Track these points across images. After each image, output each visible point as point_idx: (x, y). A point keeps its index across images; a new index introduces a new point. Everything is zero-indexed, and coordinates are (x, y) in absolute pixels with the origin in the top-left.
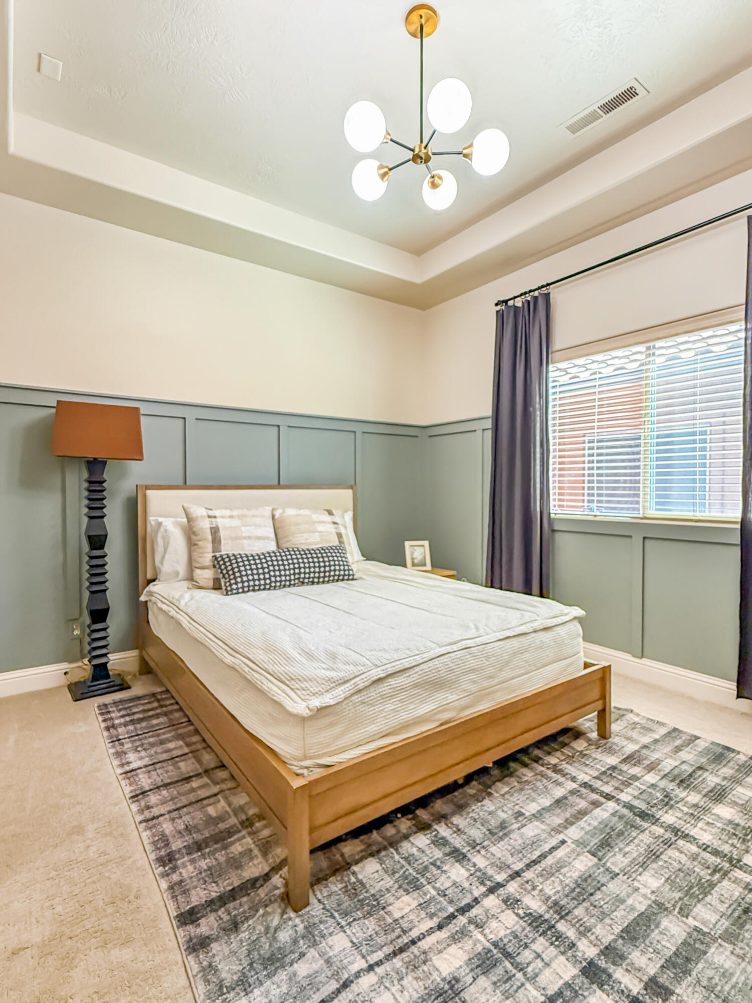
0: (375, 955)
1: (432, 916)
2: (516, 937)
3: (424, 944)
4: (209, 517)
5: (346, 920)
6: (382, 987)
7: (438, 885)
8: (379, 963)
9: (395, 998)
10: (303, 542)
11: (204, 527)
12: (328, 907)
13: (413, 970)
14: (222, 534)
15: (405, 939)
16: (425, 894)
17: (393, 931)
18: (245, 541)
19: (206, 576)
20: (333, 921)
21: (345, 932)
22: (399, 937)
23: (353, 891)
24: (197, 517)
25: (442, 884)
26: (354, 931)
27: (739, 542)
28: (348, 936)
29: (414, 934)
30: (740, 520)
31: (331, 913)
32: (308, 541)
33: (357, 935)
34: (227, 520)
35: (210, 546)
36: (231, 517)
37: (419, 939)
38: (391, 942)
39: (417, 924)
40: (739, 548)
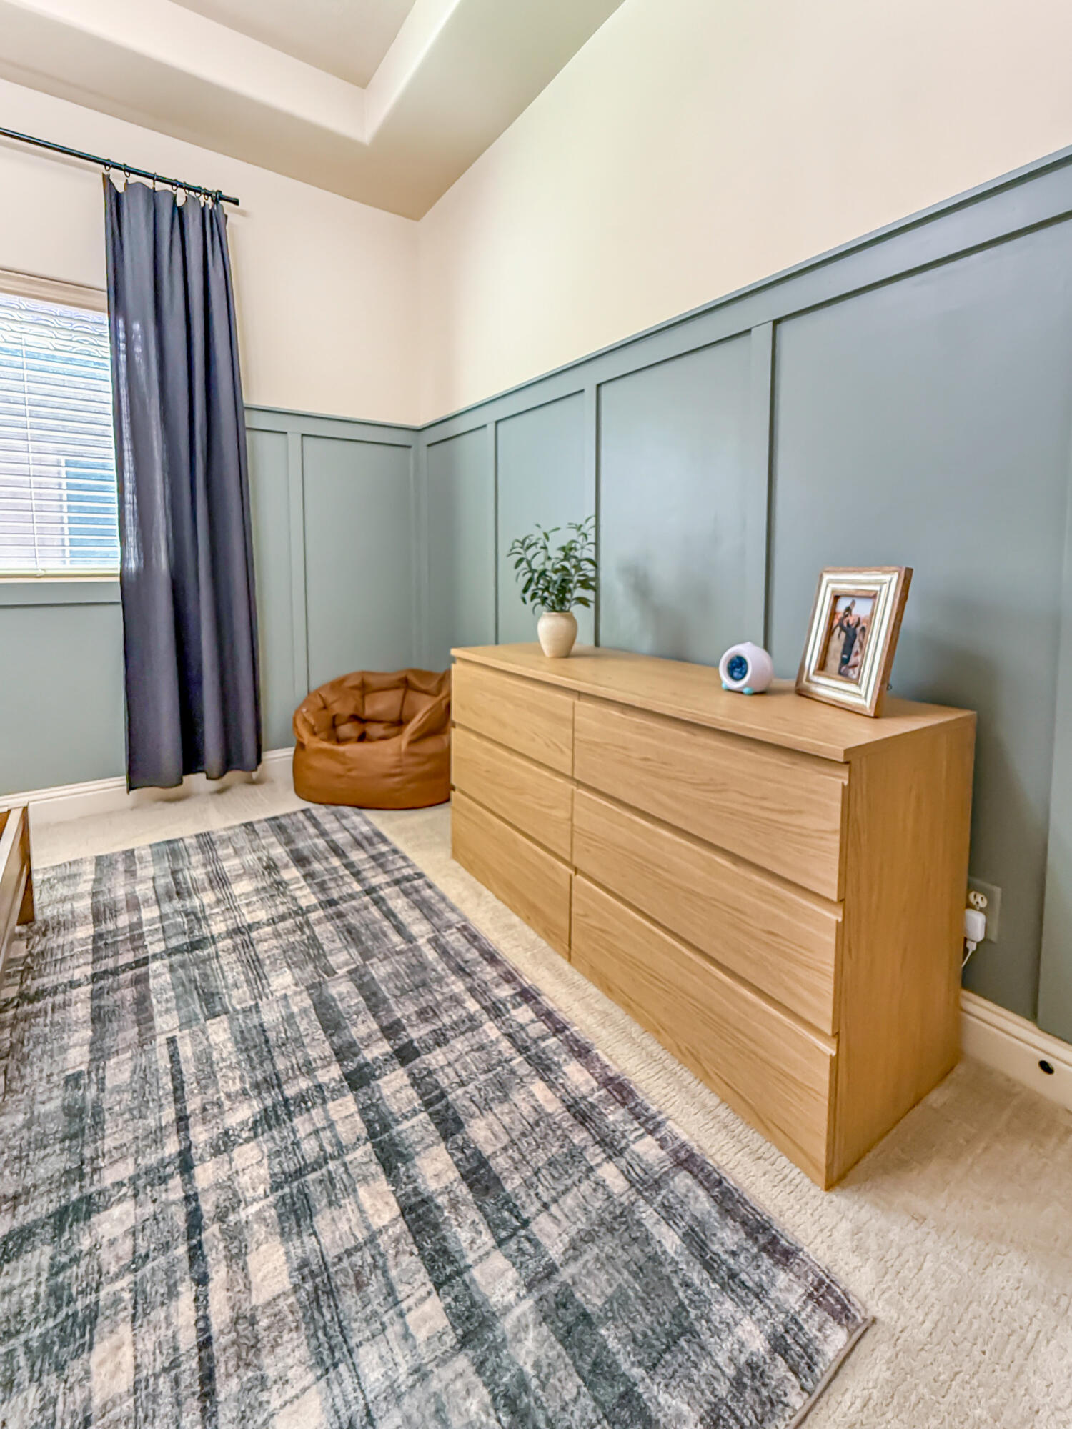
1: (172, 1294)
2: (278, 1153)
3: (219, 1320)
7: (114, 1270)
9: (291, 1401)
13: (258, 1352)
15: (190, 1365)
16: (117, 1303)
17: (156, 1396)
22: (176, 1383)
25: (118, 1259)
27: (119, 599)
37: (206, 1329)
38: (179, 1403)
39: (170, 1332)
40: (120, 607)
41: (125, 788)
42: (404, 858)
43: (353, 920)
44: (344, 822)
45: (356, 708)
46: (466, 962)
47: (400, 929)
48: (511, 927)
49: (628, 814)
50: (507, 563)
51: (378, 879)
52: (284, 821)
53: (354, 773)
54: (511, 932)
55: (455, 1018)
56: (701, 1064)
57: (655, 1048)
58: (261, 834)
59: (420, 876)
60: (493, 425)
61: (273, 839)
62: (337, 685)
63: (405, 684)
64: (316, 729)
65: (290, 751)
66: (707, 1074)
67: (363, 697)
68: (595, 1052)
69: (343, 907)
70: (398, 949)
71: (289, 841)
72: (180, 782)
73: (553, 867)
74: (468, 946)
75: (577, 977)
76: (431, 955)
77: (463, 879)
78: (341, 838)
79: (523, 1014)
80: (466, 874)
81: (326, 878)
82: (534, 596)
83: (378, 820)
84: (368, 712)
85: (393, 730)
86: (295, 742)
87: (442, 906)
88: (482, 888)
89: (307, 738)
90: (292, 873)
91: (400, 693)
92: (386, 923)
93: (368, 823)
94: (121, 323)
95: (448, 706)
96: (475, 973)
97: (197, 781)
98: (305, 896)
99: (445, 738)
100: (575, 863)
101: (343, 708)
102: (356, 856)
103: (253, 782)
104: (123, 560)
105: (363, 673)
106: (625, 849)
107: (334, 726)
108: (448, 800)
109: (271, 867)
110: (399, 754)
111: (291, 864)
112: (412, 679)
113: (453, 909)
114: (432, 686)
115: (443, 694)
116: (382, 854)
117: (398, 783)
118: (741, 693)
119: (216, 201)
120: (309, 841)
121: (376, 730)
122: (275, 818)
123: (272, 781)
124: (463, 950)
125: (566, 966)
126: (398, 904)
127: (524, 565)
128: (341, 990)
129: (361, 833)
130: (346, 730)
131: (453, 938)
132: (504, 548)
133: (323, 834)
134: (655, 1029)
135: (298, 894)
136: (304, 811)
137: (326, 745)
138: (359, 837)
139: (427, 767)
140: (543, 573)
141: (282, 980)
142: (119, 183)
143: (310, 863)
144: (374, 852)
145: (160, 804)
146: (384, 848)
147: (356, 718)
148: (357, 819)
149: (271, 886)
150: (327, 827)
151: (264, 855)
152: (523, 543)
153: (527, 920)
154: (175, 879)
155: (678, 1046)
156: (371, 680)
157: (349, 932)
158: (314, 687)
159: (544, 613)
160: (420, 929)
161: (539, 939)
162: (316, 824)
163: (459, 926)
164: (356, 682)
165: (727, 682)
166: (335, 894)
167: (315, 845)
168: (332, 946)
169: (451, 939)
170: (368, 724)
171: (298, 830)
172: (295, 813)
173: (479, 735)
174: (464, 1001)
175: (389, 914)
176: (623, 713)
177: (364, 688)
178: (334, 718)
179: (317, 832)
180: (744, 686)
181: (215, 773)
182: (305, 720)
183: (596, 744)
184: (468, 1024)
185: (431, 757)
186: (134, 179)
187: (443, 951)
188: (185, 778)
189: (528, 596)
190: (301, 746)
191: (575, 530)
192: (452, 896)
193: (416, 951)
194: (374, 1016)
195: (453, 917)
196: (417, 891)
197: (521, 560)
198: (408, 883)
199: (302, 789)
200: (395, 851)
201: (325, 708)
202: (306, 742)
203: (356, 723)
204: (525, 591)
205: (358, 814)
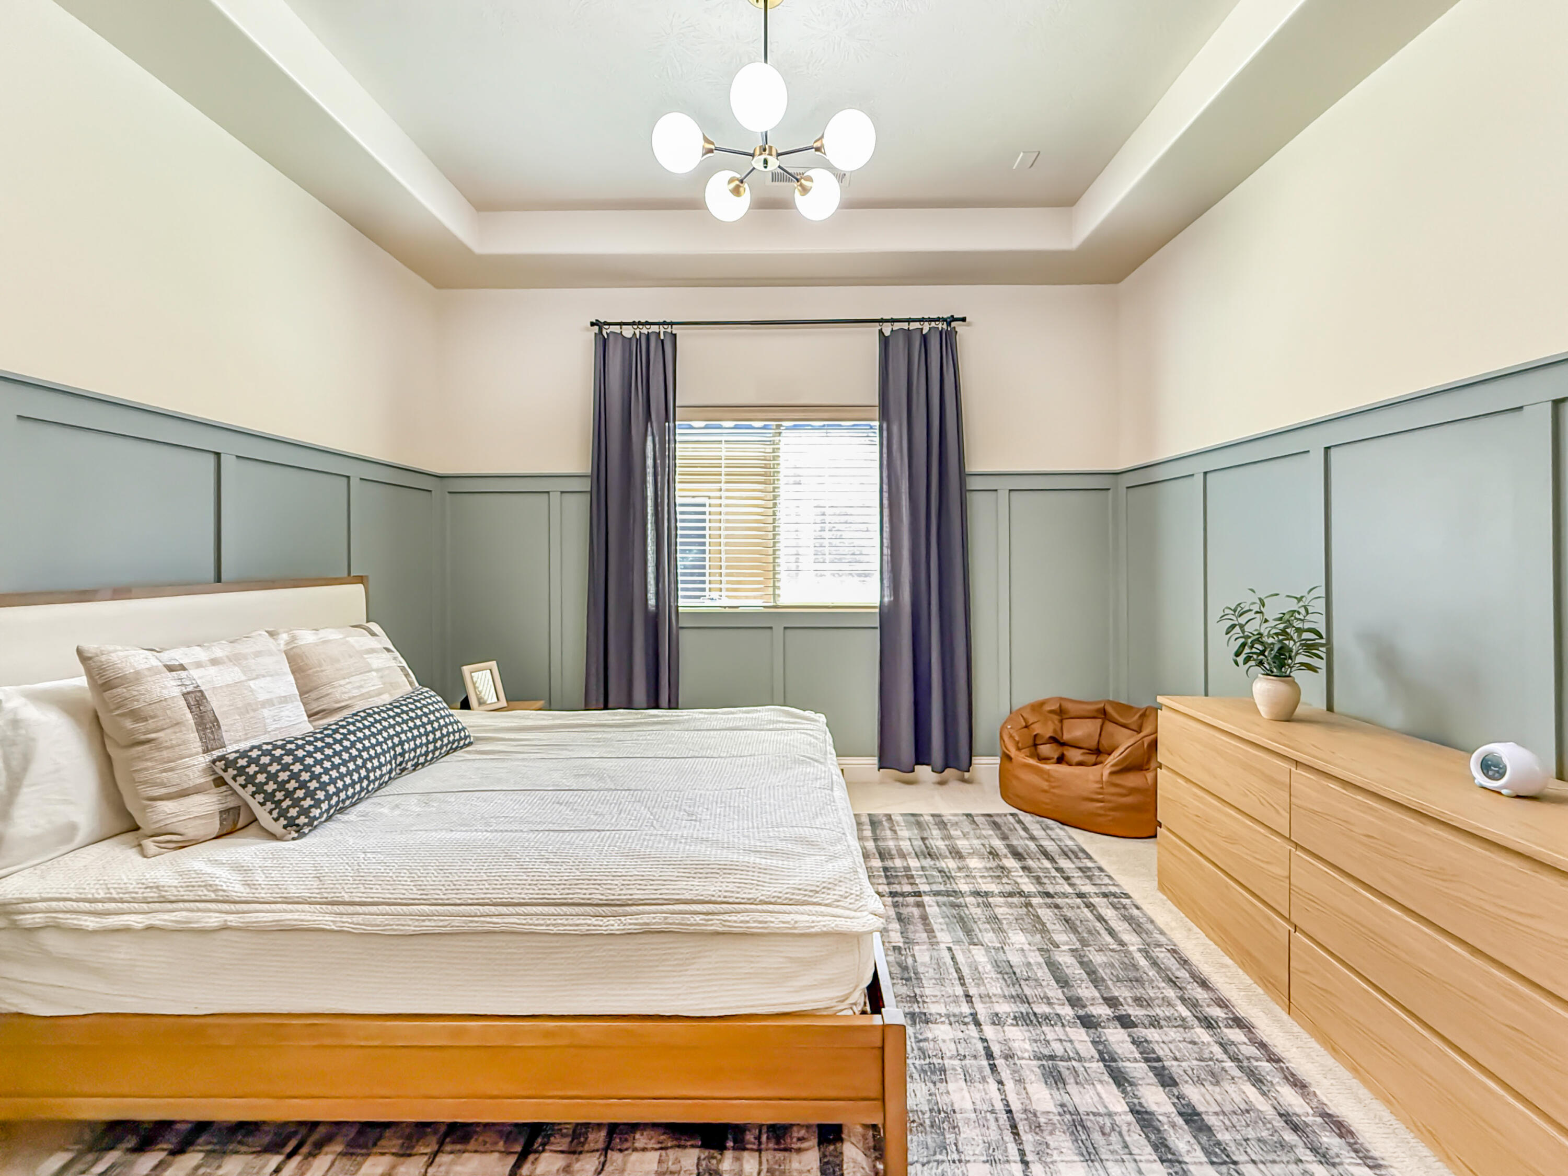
0: (1010, 1150)
1: (984, 1079)
2: (1036, 1041)
3: (1016, 1106)
4: (171, 669)
5: (952, 1152)
6: (1051, 1166)
7: (949, 1054)
8: (1022, 1153)
9: (1067, 1162)
10: (355, 693)
11: (166, 693)
12: (925, 1160)
13: (1042, 1131)
14: (216, 703)
15: (1003, 1117)
16: (954, 1069)
17: (987, 1120)
18: (266, 712)
19: (201, 811)
20: (946, 1165)
21: (969, 1161)
22: (997, 1120)
23: (915, 1125)
24: (137, 673)
25: (950, 1051)
26: (971, 1153)
27: (878, 625)
28: (975, 1161)
29: (999, 1106)
30: (878, 604)
31: (935, 1161)
32: (364, 690)
33: (977, 1152)
34: (212, 671)
35: (193, 737)
36: (214, 662)
37: (1008, 1105)
38: (1000, 1129)
39: (988, 1097)
40: (878, 631)
41: (876, 767)
42: (1109, 877)
43: (1069, 914)
44: (1049, 832)
45: (1055, 731)
46: (1177, 978)
47: (1111, 932)
48: (1223, 966)
49: (1352, 885)
50: (1218, 630)
51: (1088, 888)
52: (997, 819)
53: (1055, 791)
54: (1224, 970)
55: (1168, 1014)
56: (1440, 1144)
57: (1386, 1115)
58: (981, 826)
59: (1127, 896)
60: (1202, 475)
61: (991, 832)
62: (1037, 707)
63: (1103, 714)
64: (1020, 745)
65: (997, 760)
66: (1449, 1158)
67: (1061, 721)
68: (1312, 1089)
69: (1059, 901)
70: (1111, 947)
71: (1004, 838)
72: (913, 771)
73: (1269, 919)
74: (1178, 966)
75: (1297, 1028)
76: (1143, 962)
77: (1170, 911)
78: (1050, 846)
79: (1236, 1035)
80: (1175, 909)
81: (1041, 875)
82: (1247, 660)
83: (1081, 838)
84: (1067, 737)
85: (1092, 758)
86: (999, 752)
87: (1150, 927)
88: (1191, 924)
89: (1013, 752)
90: (1010, 862)
91: (1099, 722)
92: (1098, 924)
93: (1071, 838)
94: (885, 426)
95: (1154, 745)
96: (1186, 989)
97: (923, 771)
98: (1025, 884)
99: (1150, 775)
100: (1294, 919)
101: (1045, 730)
102: (1064, 863)
103: (964, 781)
104: (882, 596)
105: (1061, 699)
106: (1350, 917)
107: (1035, 745)
108: (1155, 836)
109: (994, 854)
110: (1101, 782)
111: (1009, 855)
112: (1109, 709)
113: (1162, 933)
114: (1133, 720)
115: (1147, 730)
116: (1089, 869)
117: (1101, 808)
118: (1500, 793)
119: (949, 324)
120: (1020, 841)
121: (1075, 755)
122: (990, 815)
123: (980, 783)
124: (1174, 968)
125: (1284, 1016)
126: (1109, 913)
127: (1237, 629)
128: (1065, 959)
129: (1067, 846)
130: (1045, 749)
131: (1162, 955)
132: (1215, 613)
133: (1033, 838)
134: (1388, 1100)
135: (1019, 880)
136: (1012, 815)
137: (1032, 761)
138: (1066, 849)
139: (1129, 800)
140: (1259, 640)
141: (1018, 938)
142: (887, 331)
143: (1025, 859)
144: (1081, 865)
145: (898, 784)
146: (1090, 864)
147: (1054, 740)
148: (1061, 833)
149: (996, 868)
150: (1035, 833)
151: (986, 842)
152: (1235, 611)
153: (1242, 965)
154: (925, 844)
155: (1413, 1121)
156: (1069, 706)
157: (1067, 921)
158: (1015, 708)
159: (1260, 675)
160: (1129, 937)
161: (1255, 985)
162: (1025, 829)
163: (1169, 948)
164: (1055, 707)
165: (1481, 779)
166: (1051, 889)
167: (1027, 845)
168: (1053, 927)
169: (1161, 955)
170: (1066, 747)
171: (1011, 830)
172: (1005, 815)
173: (1188, 780)
174: (1176, 1005)
175: (1100, 918)
176: (1344, 789)
177: (1062, 713)
178: (1036, 736)
179: (1027, 836)
180: (1504, 787)
181: (939, 768)
182: (1011, 736)
183: (1315, 812)
184: (1180, 1023)
185: (1133, 791)
186: (897, 326)
187: (1155, 963)
188: (917, 768)
189: (1240, 660)
190: (1007, 757)
191: (1296, 601)
192: (1160, 921)
193: (1127, 953)
194: (1095, 987)
195: (1163, 940)
196: (1124, 907)
197: (1233, 626)
198: (1116, 898)
199: (1007, 793)
200: (1101, 869)
201: (1026, 727)
202: (1012, 755)
203: (1054, 746)
204: (1238, 654)
205: (1061, 829)
